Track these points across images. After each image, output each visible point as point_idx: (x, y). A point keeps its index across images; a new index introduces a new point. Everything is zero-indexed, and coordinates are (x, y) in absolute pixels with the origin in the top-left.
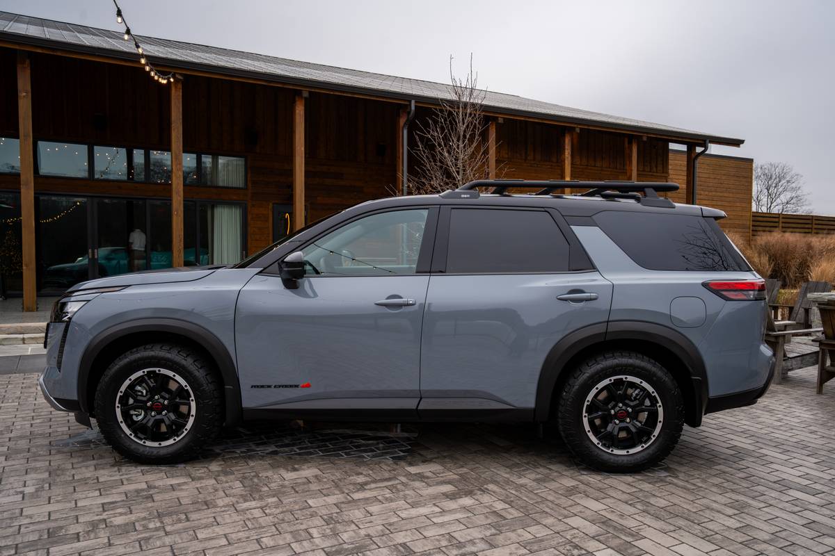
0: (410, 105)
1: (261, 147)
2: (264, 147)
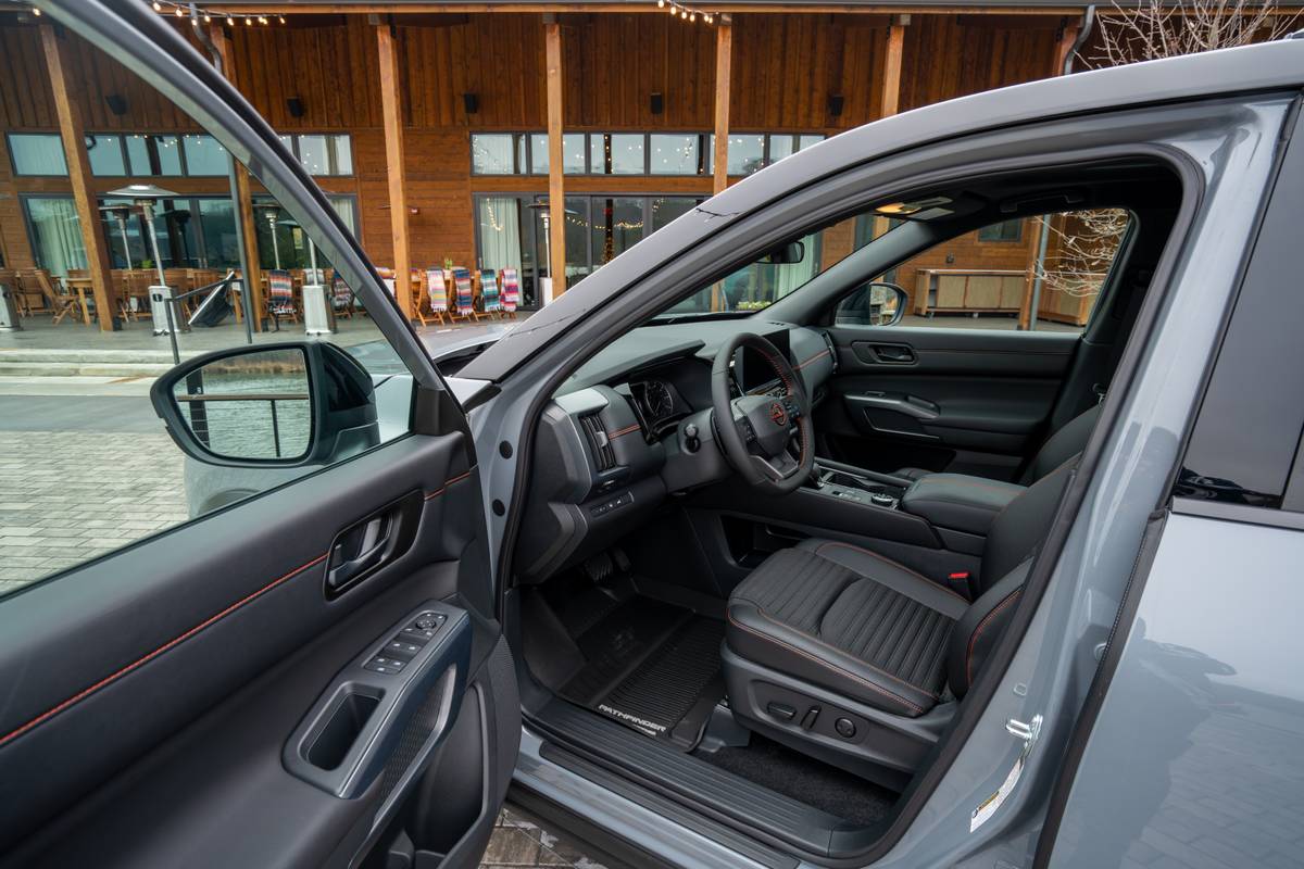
0: (1085, 16)
1: (846, 119)
2: (850, 118)
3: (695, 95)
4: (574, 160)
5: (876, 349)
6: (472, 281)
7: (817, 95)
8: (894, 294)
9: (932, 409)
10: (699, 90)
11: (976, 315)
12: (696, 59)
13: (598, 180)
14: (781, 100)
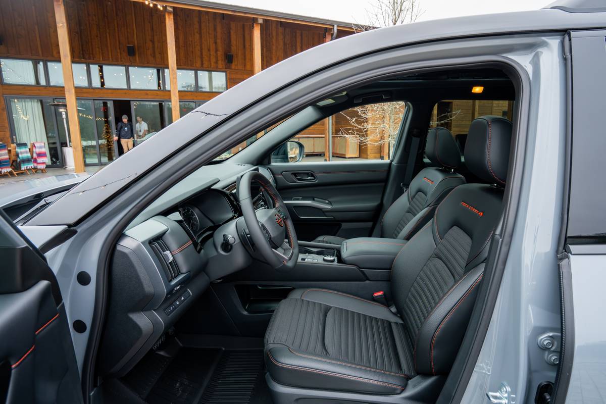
0: (333, 28)
1: (235, 65)
2: (237, 65)
3: (154, 47)
4: (81, 80)
5: (295, 174)
6: (10, 151)
7: (219, 53)
8: (297, 145)
9: (328, 203)
10: (156, 46)
12: (152, 29)
13: (97, 91)
14: (202, 54)
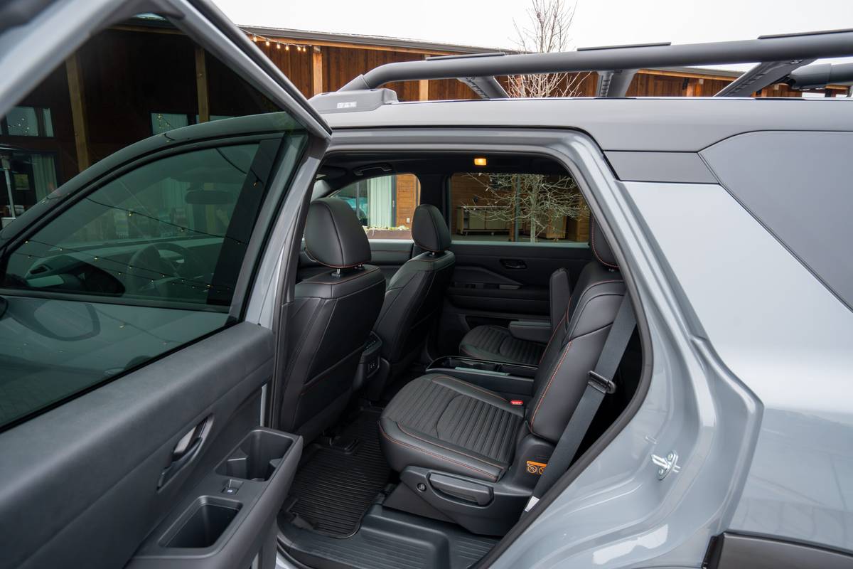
11: (493, 234)
